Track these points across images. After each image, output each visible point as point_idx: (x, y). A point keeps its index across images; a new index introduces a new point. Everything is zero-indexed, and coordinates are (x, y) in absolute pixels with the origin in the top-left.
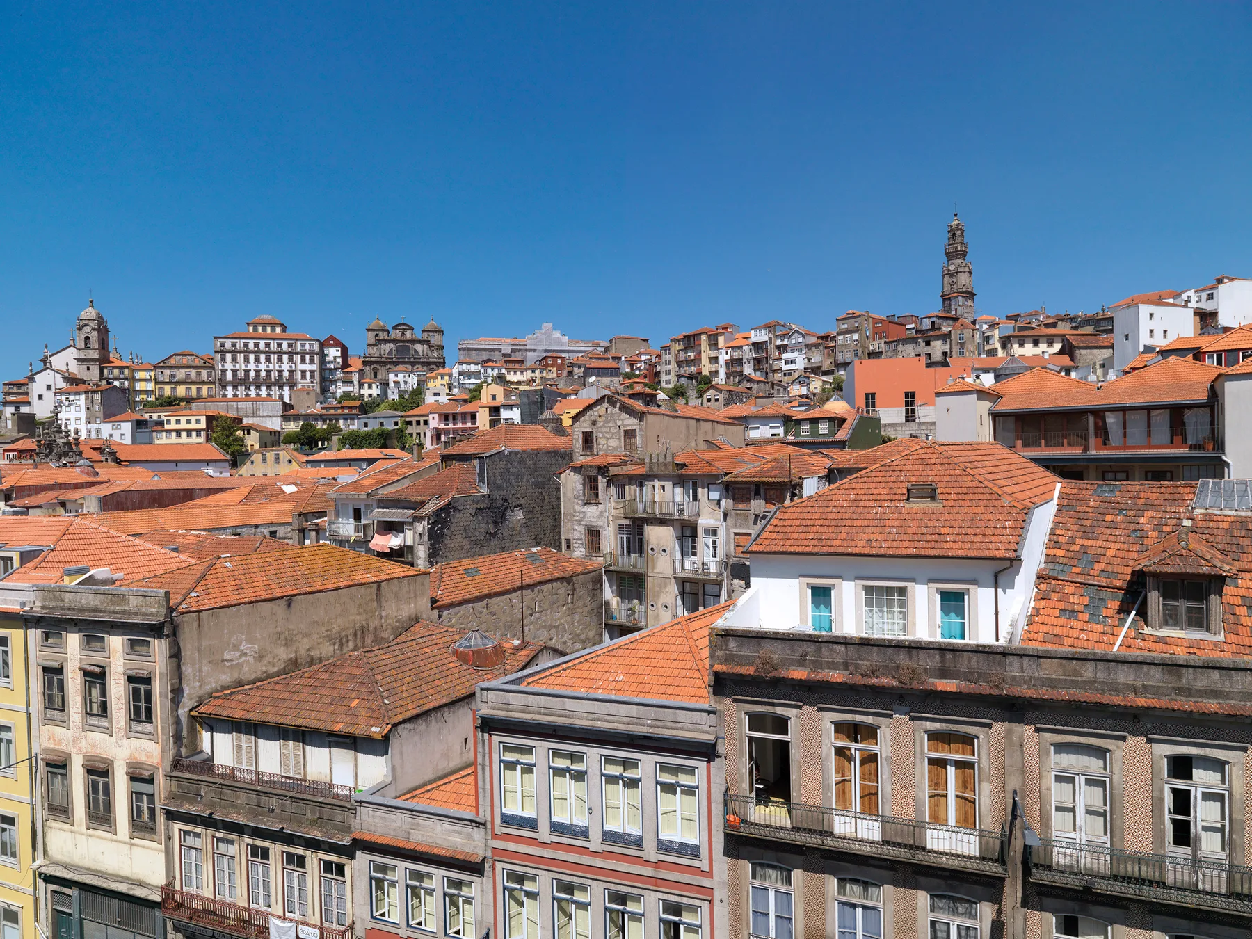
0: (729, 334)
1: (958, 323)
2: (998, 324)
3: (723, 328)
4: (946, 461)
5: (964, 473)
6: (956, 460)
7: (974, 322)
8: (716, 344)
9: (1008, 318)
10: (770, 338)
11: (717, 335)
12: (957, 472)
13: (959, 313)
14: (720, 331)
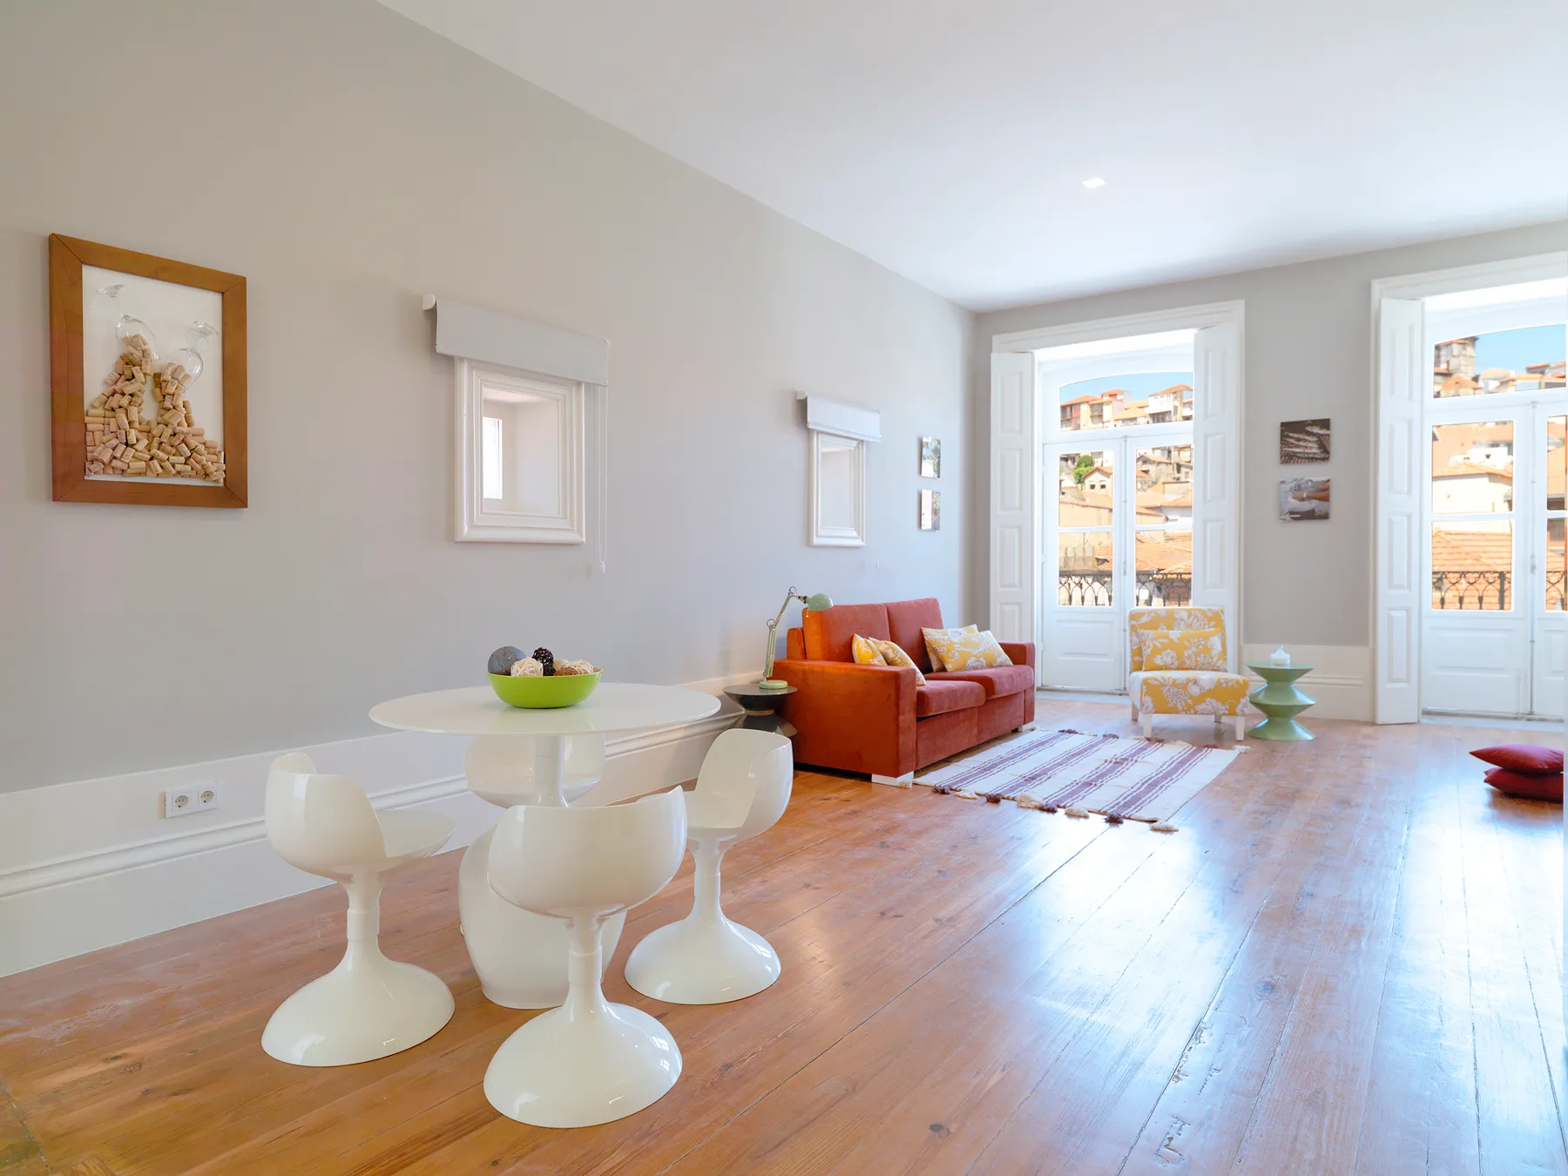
0: (1119, 403)
1: (1451, 381)
2: (1513, 380)
3: (1110, 396)
4: (1455, 550)
5: (1478, 563)
6: (1468, 549)
7: (1476, 379)
8: (1101, 416)
9: (1531, 370)
10: (1176, 408)
11: (1102, 404)
12: (1469, 562)
13: (1451, 367)
14: (1106, 399)
